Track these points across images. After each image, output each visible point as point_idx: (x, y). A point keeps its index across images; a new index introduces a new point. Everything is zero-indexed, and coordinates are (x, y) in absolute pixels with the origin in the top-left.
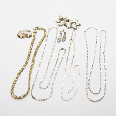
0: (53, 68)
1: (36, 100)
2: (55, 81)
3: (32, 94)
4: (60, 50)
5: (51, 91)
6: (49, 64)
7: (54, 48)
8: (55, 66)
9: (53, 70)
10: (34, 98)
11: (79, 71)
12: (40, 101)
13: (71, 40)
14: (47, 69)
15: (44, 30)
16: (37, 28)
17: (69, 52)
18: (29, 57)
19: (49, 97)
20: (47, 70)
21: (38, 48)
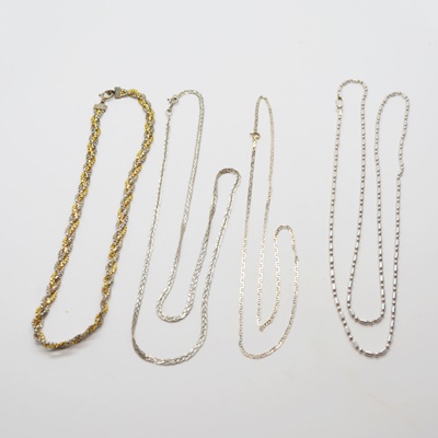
0: (202, 241)
1: (151, 361)
2: (211, 291)
3: (134, 341)
4: (218, 177)
5: (200, 325)
6: (183, 229)
7: (195, 168)
8: (207, 235)
9: (199, 251)
10: (142, 356)
11: (294, 247)
12: (167, 363)
13: (256, 133)
14: (180, 248)
15: (139, 99)
16: (113, 92)
17: (251, 179)
18: (82, 198)
19: (198, 349)
20: (178, 252)
21: (140, 165)
